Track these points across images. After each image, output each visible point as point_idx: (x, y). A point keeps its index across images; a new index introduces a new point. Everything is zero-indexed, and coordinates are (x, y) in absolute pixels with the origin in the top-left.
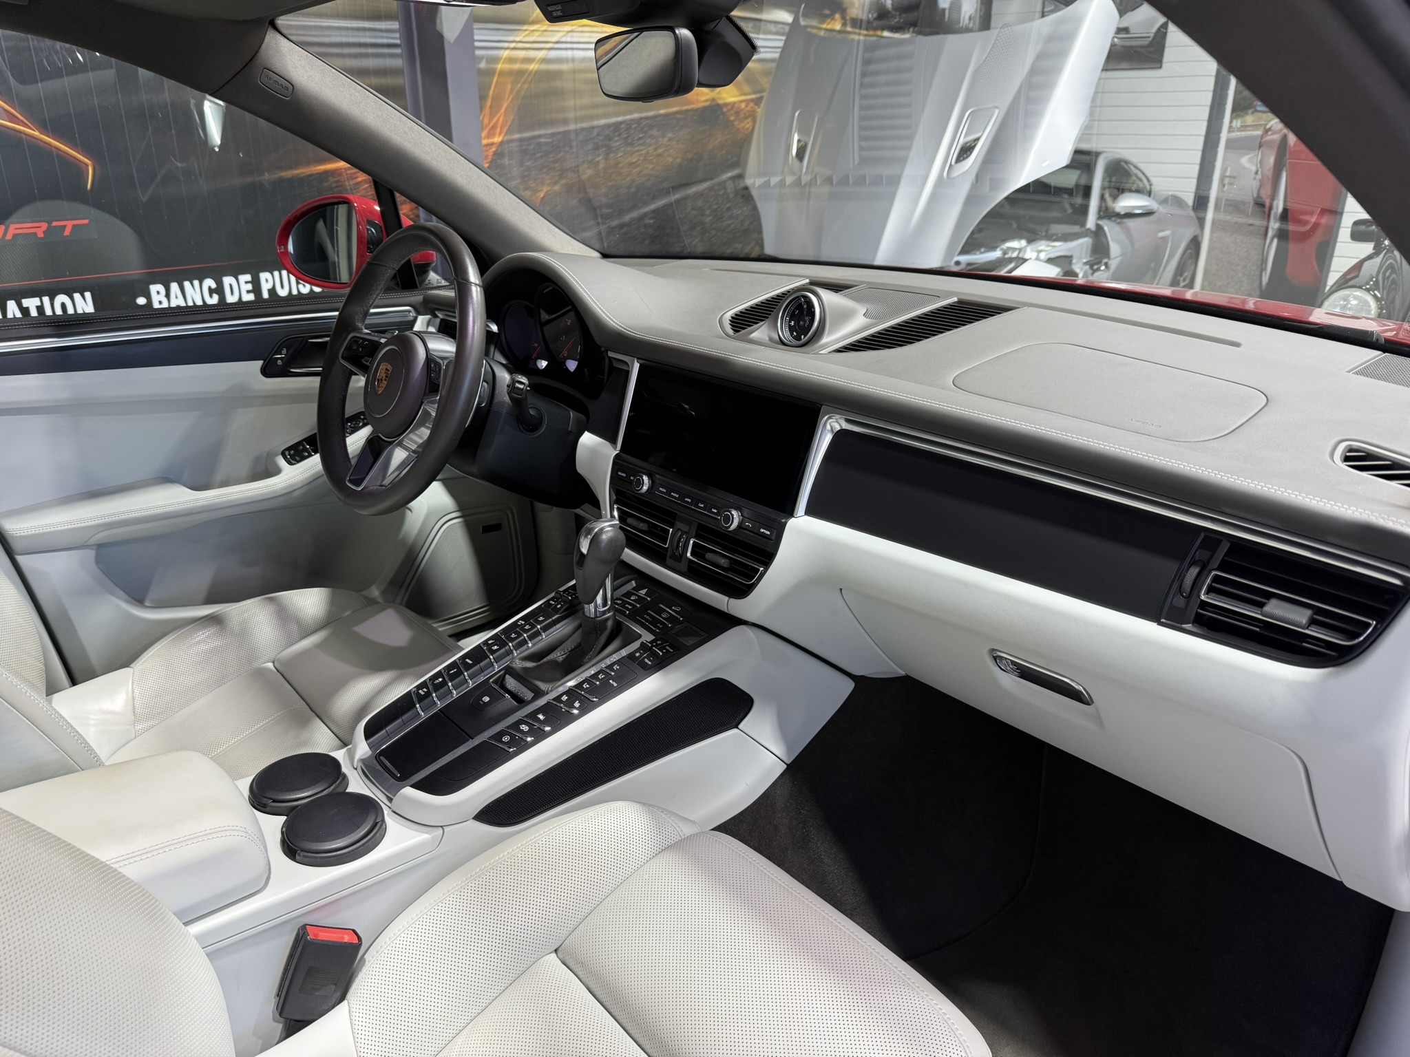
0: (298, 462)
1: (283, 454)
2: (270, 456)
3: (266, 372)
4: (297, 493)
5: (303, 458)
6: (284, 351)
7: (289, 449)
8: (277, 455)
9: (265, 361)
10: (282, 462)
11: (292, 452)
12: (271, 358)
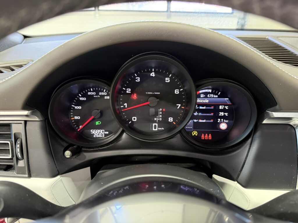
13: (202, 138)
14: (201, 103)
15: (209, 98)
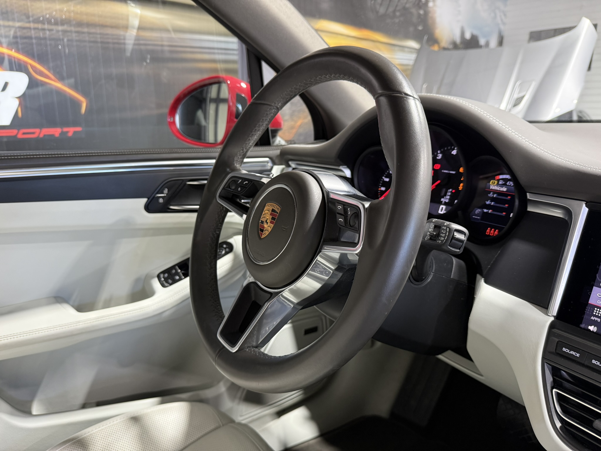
0: (171, 284)
1: (158, 277)
2: (148, 278)
3: (149, 208)
4: (167, 313)
5: (175, 281)
6: (166, 191)
7: (164, 272)
8: (153, 277)
9: (148, 199)
10: (156, 284)
11: (166, 275)
12: (154, 197)
13: (486, 233)
14: (498, 190)
15: (508, 185)
